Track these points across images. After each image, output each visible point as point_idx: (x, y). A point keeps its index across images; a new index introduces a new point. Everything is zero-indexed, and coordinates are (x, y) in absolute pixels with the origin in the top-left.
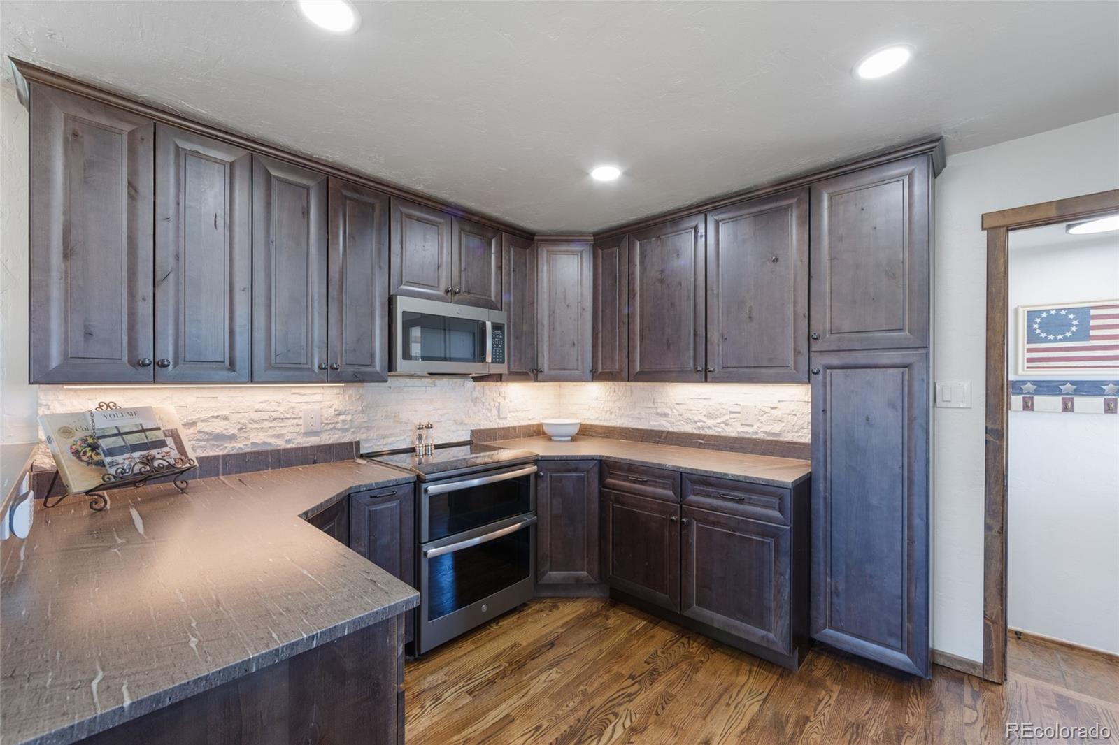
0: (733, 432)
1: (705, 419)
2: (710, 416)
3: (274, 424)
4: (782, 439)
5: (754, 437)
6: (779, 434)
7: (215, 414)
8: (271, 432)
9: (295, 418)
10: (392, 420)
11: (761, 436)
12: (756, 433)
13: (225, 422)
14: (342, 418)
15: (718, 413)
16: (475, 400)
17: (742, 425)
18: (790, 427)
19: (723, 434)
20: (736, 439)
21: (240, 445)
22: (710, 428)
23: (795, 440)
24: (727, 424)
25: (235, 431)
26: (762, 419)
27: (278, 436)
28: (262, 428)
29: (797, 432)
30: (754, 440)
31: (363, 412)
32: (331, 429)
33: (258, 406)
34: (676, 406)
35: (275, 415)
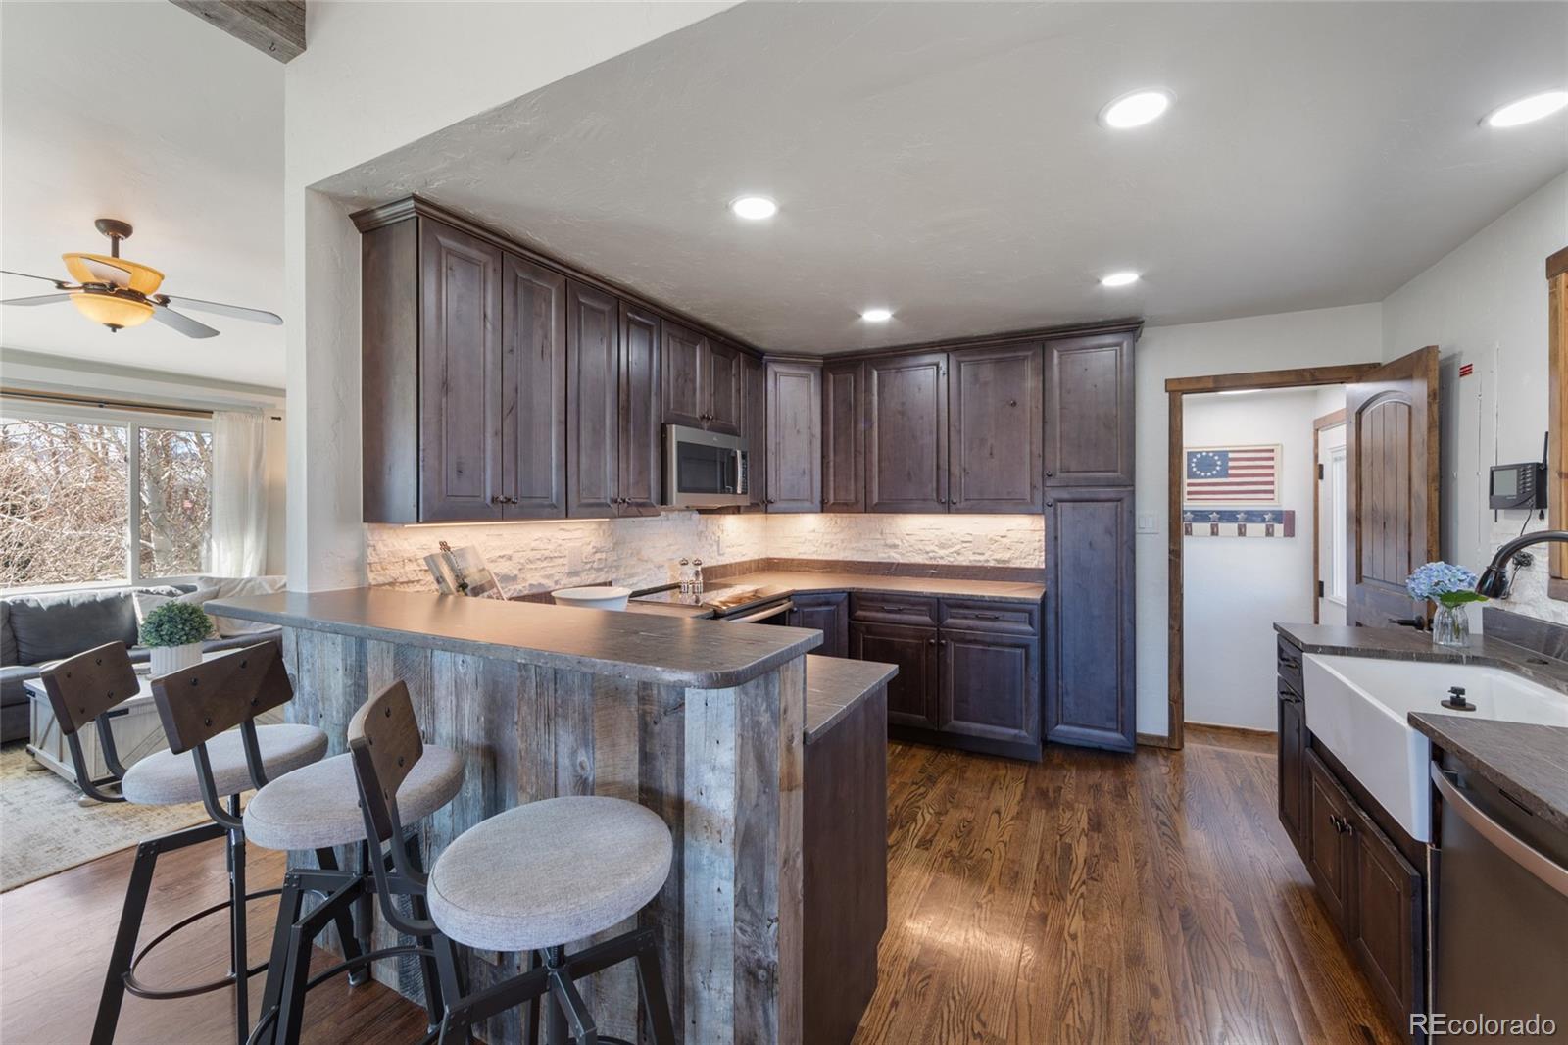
0: (965, 560)
1: (936, 549)
2: (942, 546)
3: (545, 564)
4: (1012, 565)
5: (986, 564)
6: (1008, 561)
7: (501, 554)
8: (543, 573)
9: (560, 557)
10: (635, 559)
11: (992, 563)
12: (987, 561)
13: (508, 562)
14: (598, 556)
15: (950, 543)
16: (700, 534)
17: (974, 553)
18: (1018, 554)
19: (955, 563)
20: (968, 567)
21: (520, 587)
22: (942, 558)
23: (1023, 566)
24: (959, 554)
25: (516, 572)
26: (993, 547)
27: (548, 577)
28: (536, 568)
29: (1025, 558)
30: (986, 567)
31: (614, 549)
32: (589, 569)
33: (534, 544)
34: (907, 538)
35: (547, 553)
